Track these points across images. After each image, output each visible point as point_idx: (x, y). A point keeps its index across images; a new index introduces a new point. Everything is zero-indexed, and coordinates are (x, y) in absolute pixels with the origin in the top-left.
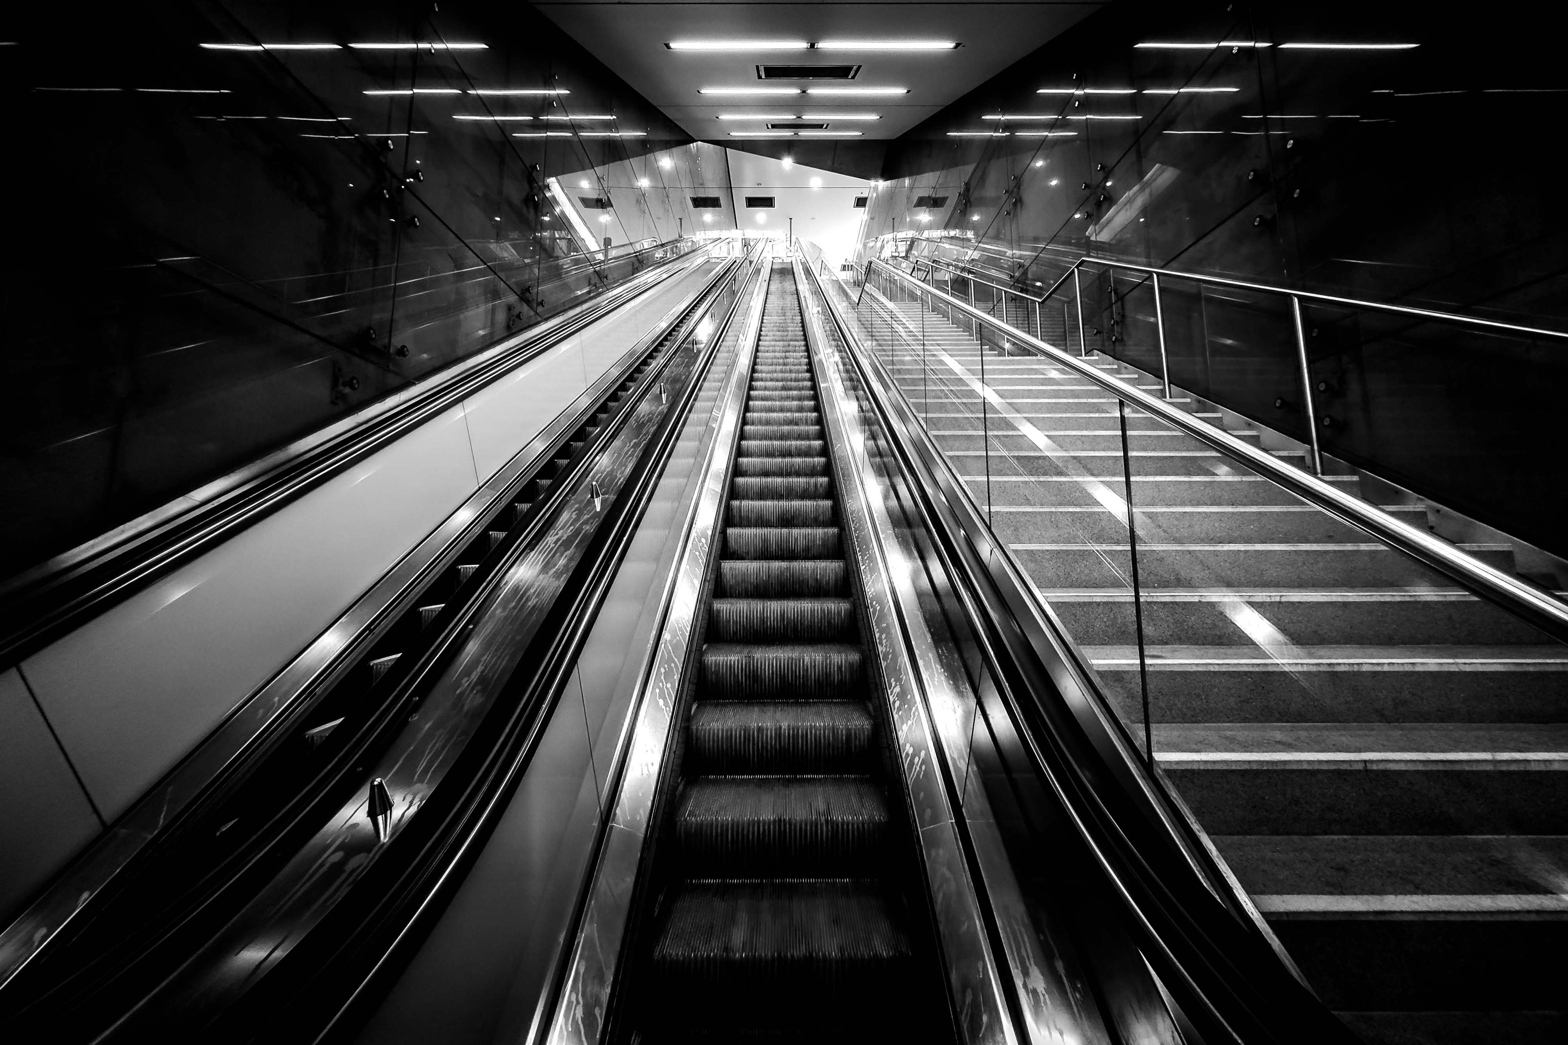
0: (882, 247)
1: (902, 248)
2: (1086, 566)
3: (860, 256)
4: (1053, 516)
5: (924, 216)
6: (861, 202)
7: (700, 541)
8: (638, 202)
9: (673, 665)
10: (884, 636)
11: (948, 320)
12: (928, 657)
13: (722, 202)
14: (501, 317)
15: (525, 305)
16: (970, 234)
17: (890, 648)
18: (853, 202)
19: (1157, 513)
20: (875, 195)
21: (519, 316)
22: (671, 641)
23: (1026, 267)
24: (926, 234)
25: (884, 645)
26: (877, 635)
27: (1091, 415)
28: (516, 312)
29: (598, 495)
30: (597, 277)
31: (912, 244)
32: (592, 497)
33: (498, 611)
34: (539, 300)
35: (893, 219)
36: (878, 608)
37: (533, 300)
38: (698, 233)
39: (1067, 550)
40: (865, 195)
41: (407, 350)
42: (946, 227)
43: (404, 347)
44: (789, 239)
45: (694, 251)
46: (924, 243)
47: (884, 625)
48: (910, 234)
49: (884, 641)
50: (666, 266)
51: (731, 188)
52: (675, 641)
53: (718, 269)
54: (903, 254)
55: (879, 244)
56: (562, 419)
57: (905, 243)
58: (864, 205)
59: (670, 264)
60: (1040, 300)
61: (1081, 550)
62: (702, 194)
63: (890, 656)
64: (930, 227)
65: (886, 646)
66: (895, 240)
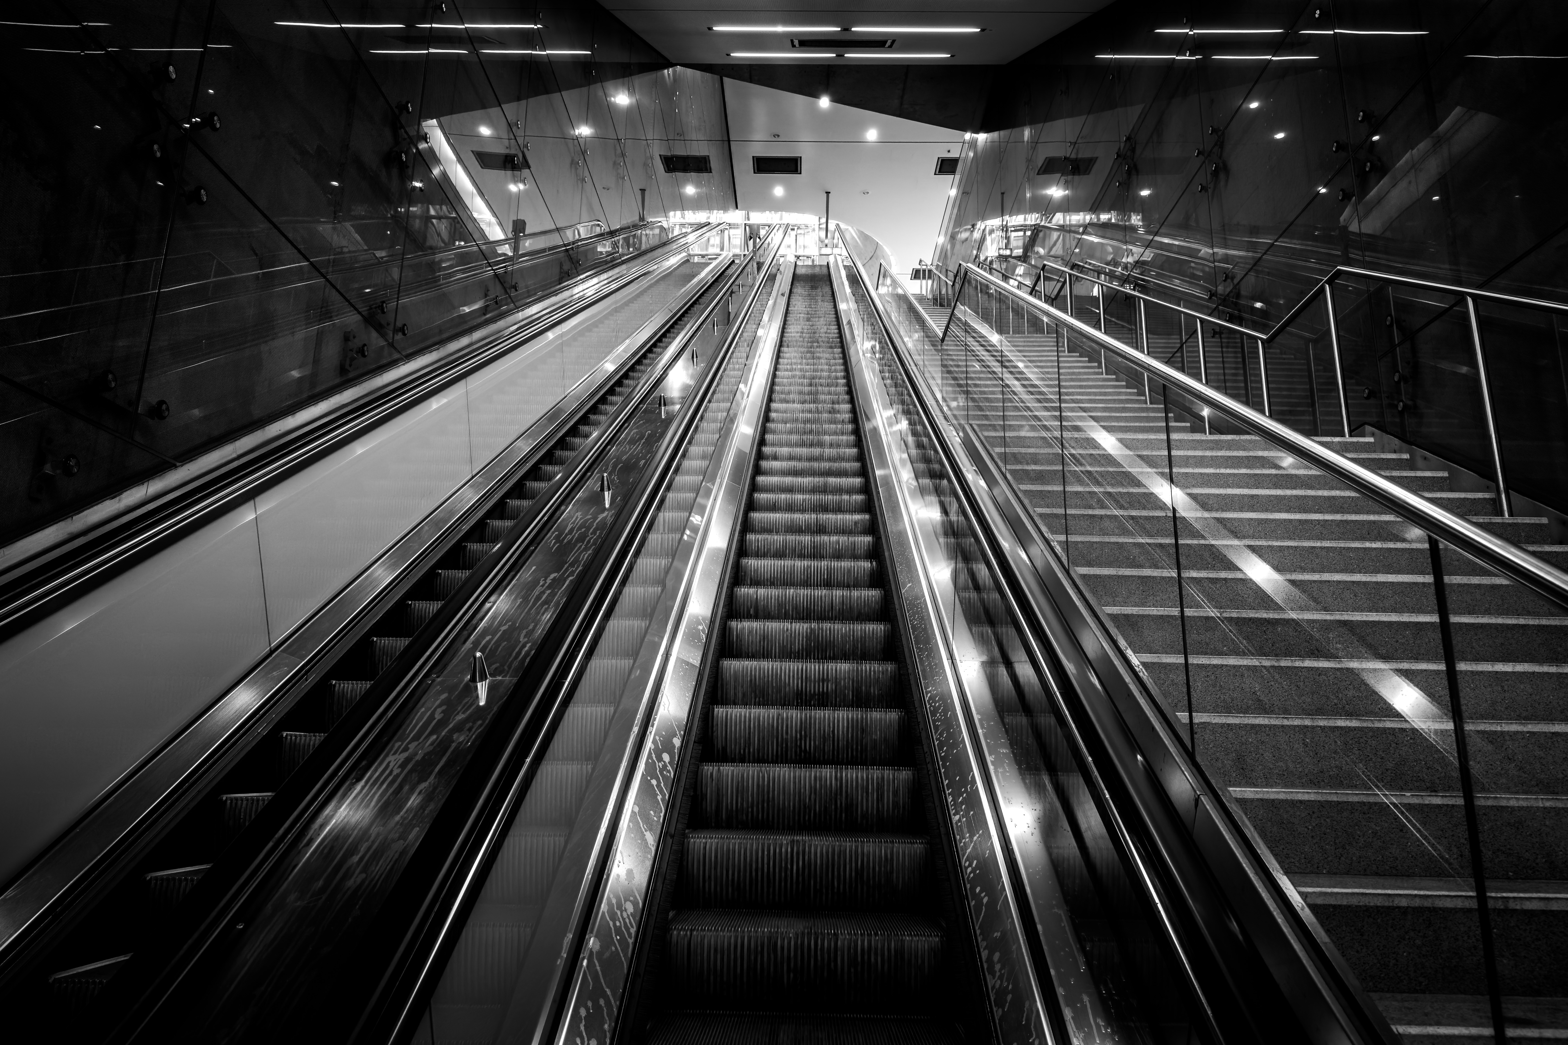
0: (983, 239)
1: (1017, 240)
2: (1375, 833)
3: (944, 255)
4: (1309, 735)
5: (1056, 192)
6: (947, 166)
7: (660, 759)
8: (574, 164)
9: (602, 1002)
10: (996, 956)
11: (1100, 367)
12: (1082, 1002)
13: (714, 164)
14: (331, 351)
15: (374, 334)
16: (1136, 220)
17: (1008, 980)
18: (933, 165)
19: (1502, 732)
20: (971, 154)
21: (361, 351)
22: (600, 954)
23: (1236, 281)
24: (1059, 218)
25: (998, 974)
26: (984, 954)
27: (1368, 545)
28: (356, 343)
29: (483, 678)
30: (499, 287)
31: (1036, 234)
32: (473, 680)
33: (292, 897)
34: (399, 324)
35: (1003, 194)
36: (985, 900)
37: (388, 324)
38: (672, 214)
39: (1339, 803)
40: (954, 154)
41: (168, 409)
42: (1095, 208)
43: (162, 402)
44: (824, 226)
45: (664, 244)
46: (1055, 235)
47: (997, 934)
48: (1032, 219)
49: (998, 967)
50: (616, 270)
51: (729, 141)
52: (607, 955)
53: (705, 274)
54: (1019, 252)
55: (977, 235)
56: (426, 528)
57: (1021, 233)
58: (953, 171)
59: (624, 267)
60: (1264, 337)
61: (1364, 803)
62: (680, 151)
63: (1009, 997)
64: (1066, 206)
65: (1001, 978)
66: (1005, 228)
